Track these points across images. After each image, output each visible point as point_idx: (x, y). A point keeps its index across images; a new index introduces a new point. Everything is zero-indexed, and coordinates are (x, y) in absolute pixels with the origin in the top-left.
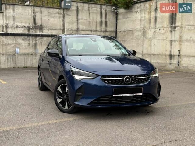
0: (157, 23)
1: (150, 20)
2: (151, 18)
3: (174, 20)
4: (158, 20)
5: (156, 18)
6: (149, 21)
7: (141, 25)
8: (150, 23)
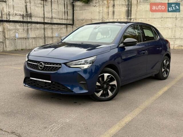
0: (115, 15)
1: (108, 12)
2: (109, 12)
3: (130, 14)
4: (115, 13)
5: (114, 12)
6: (107, 14)
7: (99, 16)
8: (108, 15)
